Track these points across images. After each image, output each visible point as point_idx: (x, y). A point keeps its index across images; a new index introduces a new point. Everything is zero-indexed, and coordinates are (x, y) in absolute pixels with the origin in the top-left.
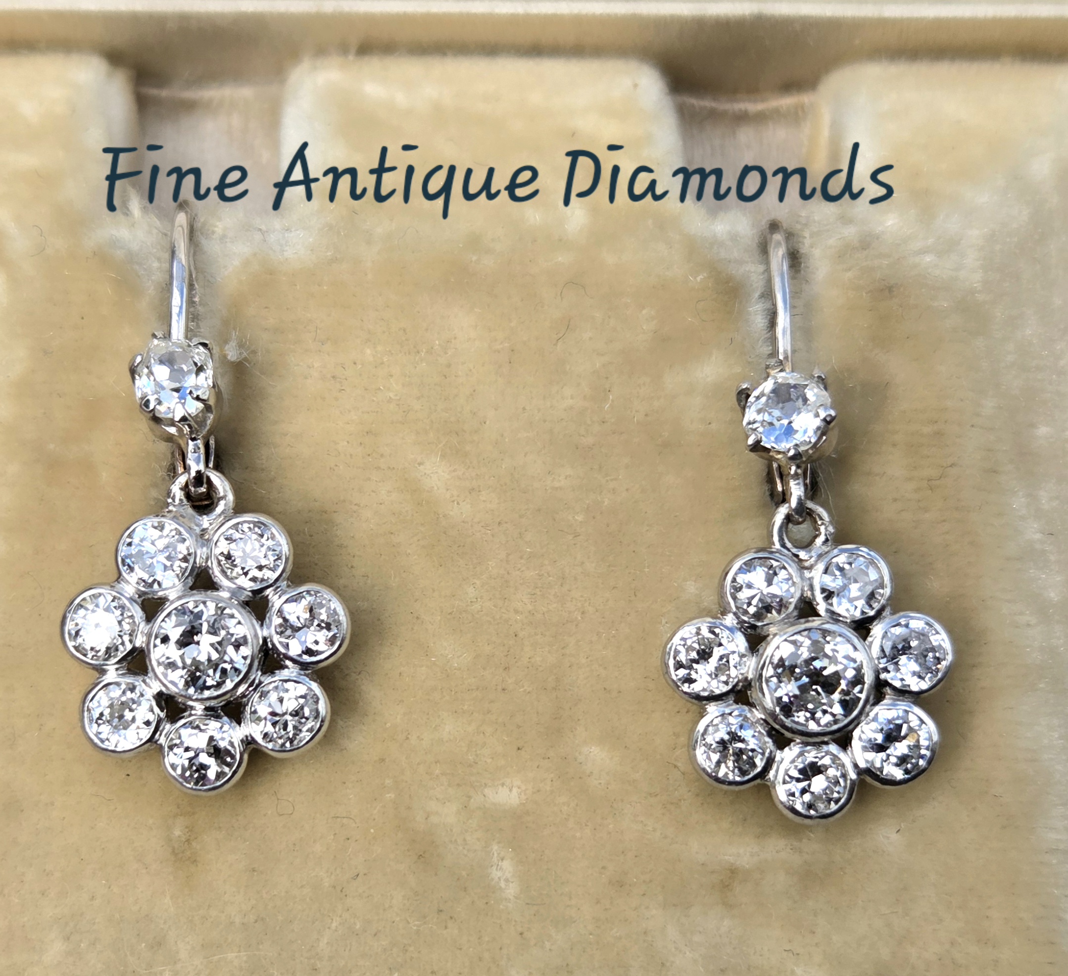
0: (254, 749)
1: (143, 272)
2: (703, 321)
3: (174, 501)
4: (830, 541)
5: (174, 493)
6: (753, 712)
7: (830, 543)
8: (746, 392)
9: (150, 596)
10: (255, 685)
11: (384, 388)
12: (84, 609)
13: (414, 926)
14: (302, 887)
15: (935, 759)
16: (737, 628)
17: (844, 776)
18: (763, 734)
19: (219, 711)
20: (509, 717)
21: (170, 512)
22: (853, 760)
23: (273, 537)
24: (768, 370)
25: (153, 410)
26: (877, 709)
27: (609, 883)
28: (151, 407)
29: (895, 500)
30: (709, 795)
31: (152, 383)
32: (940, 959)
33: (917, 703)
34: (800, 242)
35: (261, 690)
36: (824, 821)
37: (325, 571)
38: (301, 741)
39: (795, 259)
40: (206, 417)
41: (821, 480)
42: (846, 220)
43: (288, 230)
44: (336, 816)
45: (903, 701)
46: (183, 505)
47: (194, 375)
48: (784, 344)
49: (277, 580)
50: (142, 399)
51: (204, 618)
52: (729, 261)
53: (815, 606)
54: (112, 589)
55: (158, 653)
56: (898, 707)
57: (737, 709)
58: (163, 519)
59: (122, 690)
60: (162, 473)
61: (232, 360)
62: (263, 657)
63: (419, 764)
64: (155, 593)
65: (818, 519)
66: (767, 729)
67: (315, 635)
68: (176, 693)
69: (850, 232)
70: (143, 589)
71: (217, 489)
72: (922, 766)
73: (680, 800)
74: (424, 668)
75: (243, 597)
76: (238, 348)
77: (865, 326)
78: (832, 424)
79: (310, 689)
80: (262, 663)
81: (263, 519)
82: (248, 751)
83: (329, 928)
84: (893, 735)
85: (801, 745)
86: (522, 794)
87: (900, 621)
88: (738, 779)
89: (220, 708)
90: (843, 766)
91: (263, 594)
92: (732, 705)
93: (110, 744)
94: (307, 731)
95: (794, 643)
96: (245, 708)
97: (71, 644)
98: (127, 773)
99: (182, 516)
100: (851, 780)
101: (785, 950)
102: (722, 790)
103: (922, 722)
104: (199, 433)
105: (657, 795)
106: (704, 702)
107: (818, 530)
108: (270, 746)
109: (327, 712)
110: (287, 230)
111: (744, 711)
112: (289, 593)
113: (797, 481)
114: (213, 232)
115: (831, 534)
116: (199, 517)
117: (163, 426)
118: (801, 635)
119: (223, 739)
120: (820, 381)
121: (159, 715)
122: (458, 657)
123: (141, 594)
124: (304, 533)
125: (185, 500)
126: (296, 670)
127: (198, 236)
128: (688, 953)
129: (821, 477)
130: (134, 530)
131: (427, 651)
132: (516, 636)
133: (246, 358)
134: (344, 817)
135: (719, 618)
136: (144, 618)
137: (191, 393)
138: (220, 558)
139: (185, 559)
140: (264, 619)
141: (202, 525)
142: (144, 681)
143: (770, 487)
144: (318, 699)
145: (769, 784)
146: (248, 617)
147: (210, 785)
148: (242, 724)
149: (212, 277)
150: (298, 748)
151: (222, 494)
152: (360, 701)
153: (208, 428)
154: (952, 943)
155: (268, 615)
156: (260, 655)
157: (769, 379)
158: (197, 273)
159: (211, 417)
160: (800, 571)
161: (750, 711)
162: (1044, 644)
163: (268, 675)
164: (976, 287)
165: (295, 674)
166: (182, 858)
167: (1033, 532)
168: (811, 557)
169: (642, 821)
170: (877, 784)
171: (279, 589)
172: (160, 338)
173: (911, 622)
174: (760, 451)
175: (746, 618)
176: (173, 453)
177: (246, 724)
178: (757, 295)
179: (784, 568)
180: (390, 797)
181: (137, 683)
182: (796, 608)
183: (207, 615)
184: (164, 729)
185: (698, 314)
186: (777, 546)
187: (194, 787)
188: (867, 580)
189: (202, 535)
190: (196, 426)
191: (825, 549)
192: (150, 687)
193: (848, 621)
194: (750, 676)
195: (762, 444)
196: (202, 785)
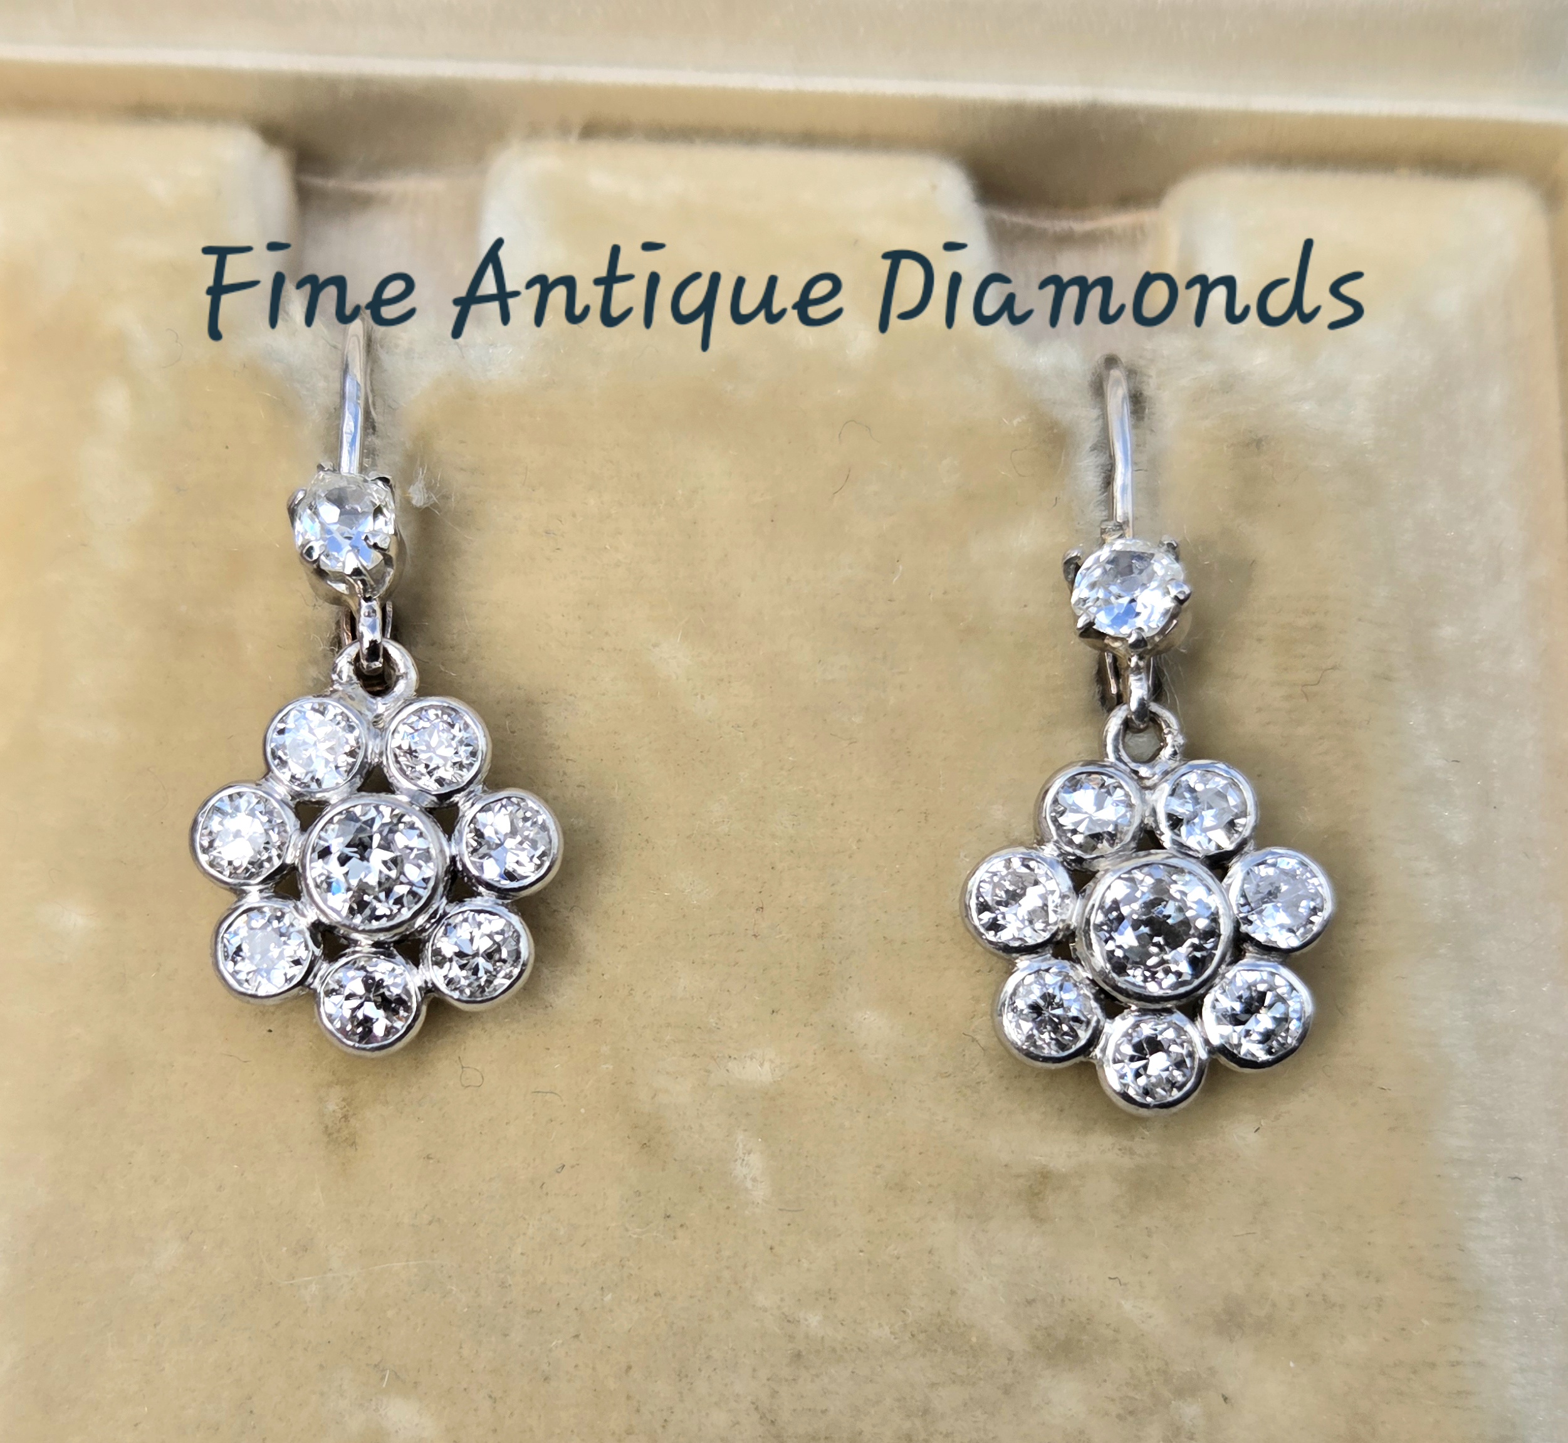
0: (435, 998)
1: (305, 393)
2: (1020, 475)
3: (340, 678)
4: (1178, 755)
5: (341, 668)
6: (1076, 969)
7: (1178, 757)
8: (1075, 562)
9: (306, 799)
10: (438, 916)
11: (611, 547)
12: (221, 813)
13: (634, 1234)
14: (491, 1179)
15: (1307, 1035)
16: (1058, 861)
17: (1191, 1055)
18: (1089, 997)
19: (392, 948)
20: (762, 971)
21: (335, 691)
22: (1202, 1034)
23: (467, 726)
24: (1103, 536)
25: (317, 560)
26: (1235, 969)
27: (886, 1186)
28: (315, 557)
29: (1259, 710)
30: (1016, 1077)
31: (317, 525)
32: (1307, 1295)
33: (1284, 964)
34: (1143, 382)
35: (446, 922)
36: (1165, 1111)
37: (530, 778)
38: (495, 990)
39: (1137, 402)
40: (385, 573)
41: (1167, 680)
42: (1202, 355)
43: (493, 345)
44: (537, 1090)
45: (1268, 960)
46: (352, 684)
47: (371, 518)
48: (1123, 507)
49: (470, 782)
50: (303, 546)
51: (376, 827)
52: (1054, 403)
53: (1158, 836)
54: (258, 787)
55: (315, 870)
56: (1262, 968)
57: (1056, 965)
58: (325, 700)
59: (267, 918)
60: (323, 647)
61: (418, 505)
62: (450, 881)
63: (644, 1027)
64: (312, 794)
65: (1164, 726)
66: (1094, 991)
67: (518, 855)
68: (338, 922)
69: (1208, 371)
70: (298, 789)
71: (397, 665)
72: (1291, 1044)
73: (978, 1083)
74: (654, 905)
75: (426, 803)
76: (425, 491)
77: (1226, 488)
78: (1186, 604)
79: (509, 924)
80: (448, 888)
81: (454, 703)
82: (427, 1002)
83: (524, 1234)
84: (1253, 1004)
85: (1137, 1013)
86: (777, 1069)
87: (1267, 858)
88: (1054, 1054)
89: (392, 945)
90: (1190, 1042)
91: (452, 800)
92: (1049, 960)
93: (250, 987)
94: (504, 977)
95: (1132, 880)
96: (424, 946)
97: (204, 859)
98: (268, 1029)
99: (350, 697)
100: (1200, 1059)
101: (1110, 1278)
102: (1033, 1069)
103: (1293, 989)
104: (375, 592)
105: (949, 1075)
106: (1014, 955)
107: (1164, 740)
108: (456, 995)
109: (530, 954)
110: (491, 345)
111: (1064, 967)
112: (484, 800)
113: (1139, 676)
114: (397, 346)
115: (1180, 746)
116: (372, 700)
117: (329, 582)
118: (1141, 871)
119: (395, 985)
120: (1171, 550)
121: (313, 952)
122: (699, 893)
123: (295, 796)
124: (505, 730)
125: (354, 678)
126: (492, 899)
127: (377, 350)
128: (985, 1279)
129: (1167, 676)
130: (288, 713)
131: (657, 884)
132: (773, 868)
133: (435, 503)
134: (547, 1093)
135: (1035, 849)
136: (298, 826)
137: (366, 538)
138: (398, 751)
139: (352, 754)
140: (453, 831)
141: (375, 710)
142: (296, 908)
143: (1101, 688)
144: (519, 936)
145: (1095, 1062)
146: (433, 827)
147: (378, 1042)
148: (421, 966)
149: (394, 401)
150: (492, 999)
151: (402, 671)
152: (571, 944)
153: (387, 584)
154: (1324, 1275)
155: (458, 827)
156: (446, 878)
157: (1105, 546)
158: (374, 397)
159: (391, 573)
160: (1140, 792)
161: (1073, 967)
162: (1446, 899)
163: (455, 903)
164: (1365, 445)
165: (490, 903)
166: (337, 1138)
167: (1433, 757)
168: (1154, 775)
169: (930, 1109)
170: (1233, 1066)
171: (473, 794)
172: (328, 470)
173: (1279, 860)
174: (1092, 637)
175: (1069, 849)
176: (338, 623)
177: (426, 965)
178: (1088, 445)
179: (1121, 787)
180: (607, 1068)
181: (286, 910)
182: (1133, 838)
183: (380, 823)
184: (319, 969)
185: (1015, 467)
186: (1112, 758)
187: (357, 1045)
188: (1225, 805)
189: (375, 723)
190: (372, 583)
191: (1172, 764)
192: (303, 915)
193: (1200, 856)
194: (1074, 923)
195: (1095, 627)
196: (366, 1043)
